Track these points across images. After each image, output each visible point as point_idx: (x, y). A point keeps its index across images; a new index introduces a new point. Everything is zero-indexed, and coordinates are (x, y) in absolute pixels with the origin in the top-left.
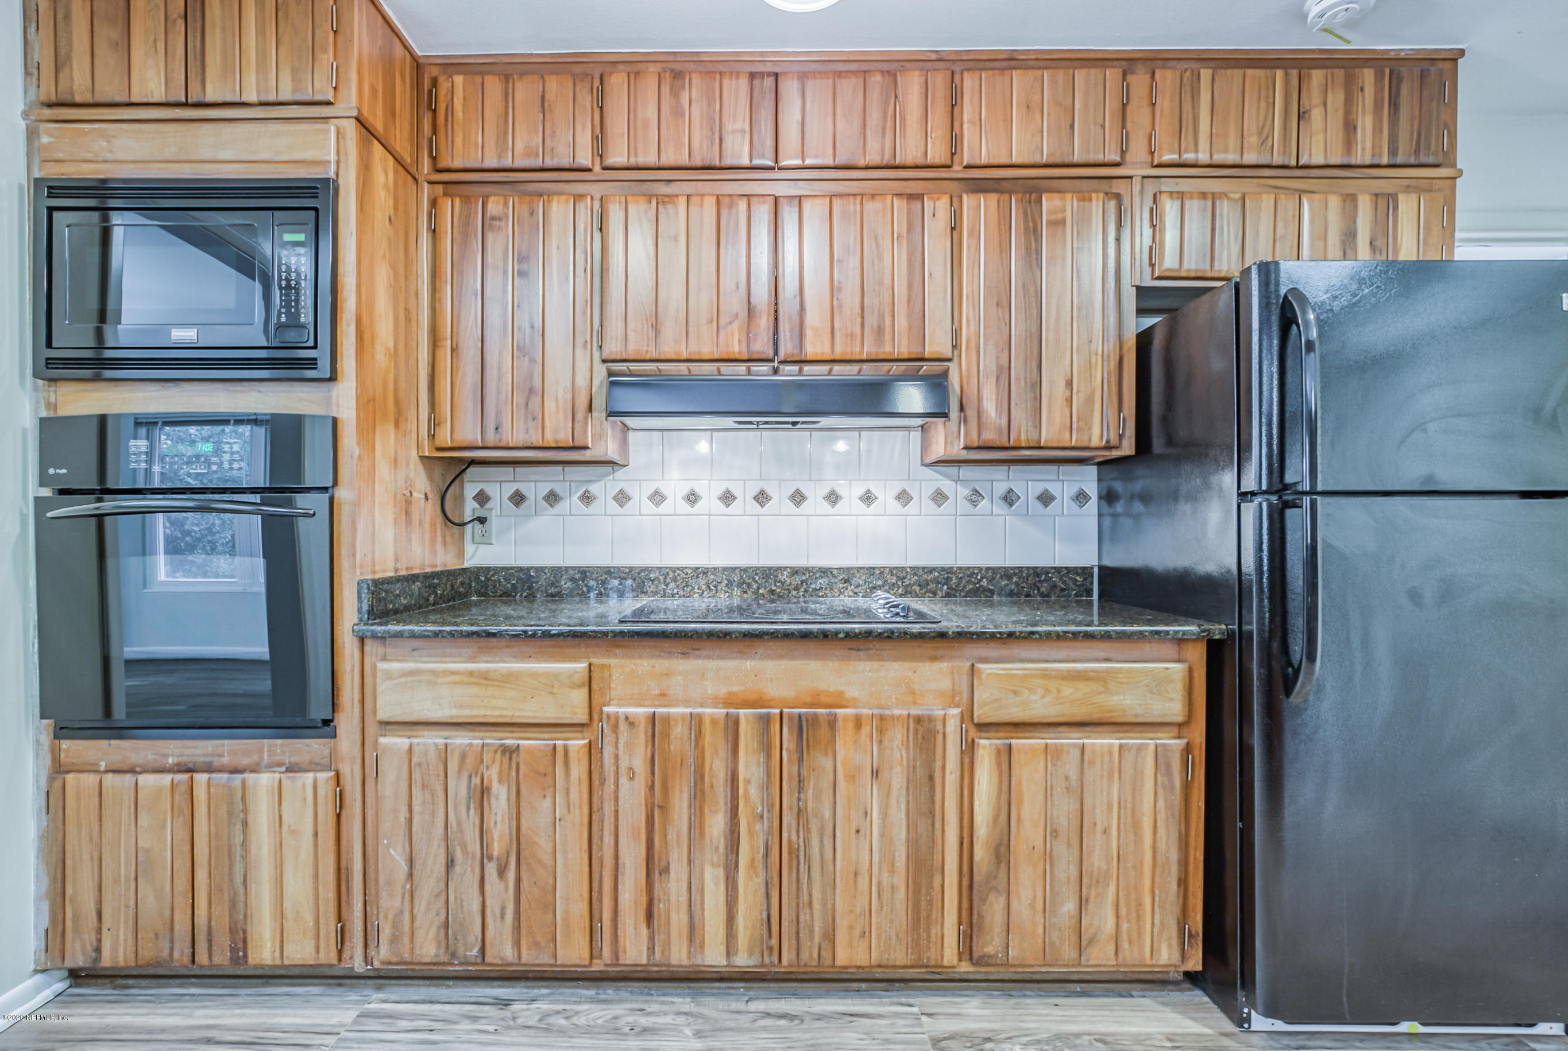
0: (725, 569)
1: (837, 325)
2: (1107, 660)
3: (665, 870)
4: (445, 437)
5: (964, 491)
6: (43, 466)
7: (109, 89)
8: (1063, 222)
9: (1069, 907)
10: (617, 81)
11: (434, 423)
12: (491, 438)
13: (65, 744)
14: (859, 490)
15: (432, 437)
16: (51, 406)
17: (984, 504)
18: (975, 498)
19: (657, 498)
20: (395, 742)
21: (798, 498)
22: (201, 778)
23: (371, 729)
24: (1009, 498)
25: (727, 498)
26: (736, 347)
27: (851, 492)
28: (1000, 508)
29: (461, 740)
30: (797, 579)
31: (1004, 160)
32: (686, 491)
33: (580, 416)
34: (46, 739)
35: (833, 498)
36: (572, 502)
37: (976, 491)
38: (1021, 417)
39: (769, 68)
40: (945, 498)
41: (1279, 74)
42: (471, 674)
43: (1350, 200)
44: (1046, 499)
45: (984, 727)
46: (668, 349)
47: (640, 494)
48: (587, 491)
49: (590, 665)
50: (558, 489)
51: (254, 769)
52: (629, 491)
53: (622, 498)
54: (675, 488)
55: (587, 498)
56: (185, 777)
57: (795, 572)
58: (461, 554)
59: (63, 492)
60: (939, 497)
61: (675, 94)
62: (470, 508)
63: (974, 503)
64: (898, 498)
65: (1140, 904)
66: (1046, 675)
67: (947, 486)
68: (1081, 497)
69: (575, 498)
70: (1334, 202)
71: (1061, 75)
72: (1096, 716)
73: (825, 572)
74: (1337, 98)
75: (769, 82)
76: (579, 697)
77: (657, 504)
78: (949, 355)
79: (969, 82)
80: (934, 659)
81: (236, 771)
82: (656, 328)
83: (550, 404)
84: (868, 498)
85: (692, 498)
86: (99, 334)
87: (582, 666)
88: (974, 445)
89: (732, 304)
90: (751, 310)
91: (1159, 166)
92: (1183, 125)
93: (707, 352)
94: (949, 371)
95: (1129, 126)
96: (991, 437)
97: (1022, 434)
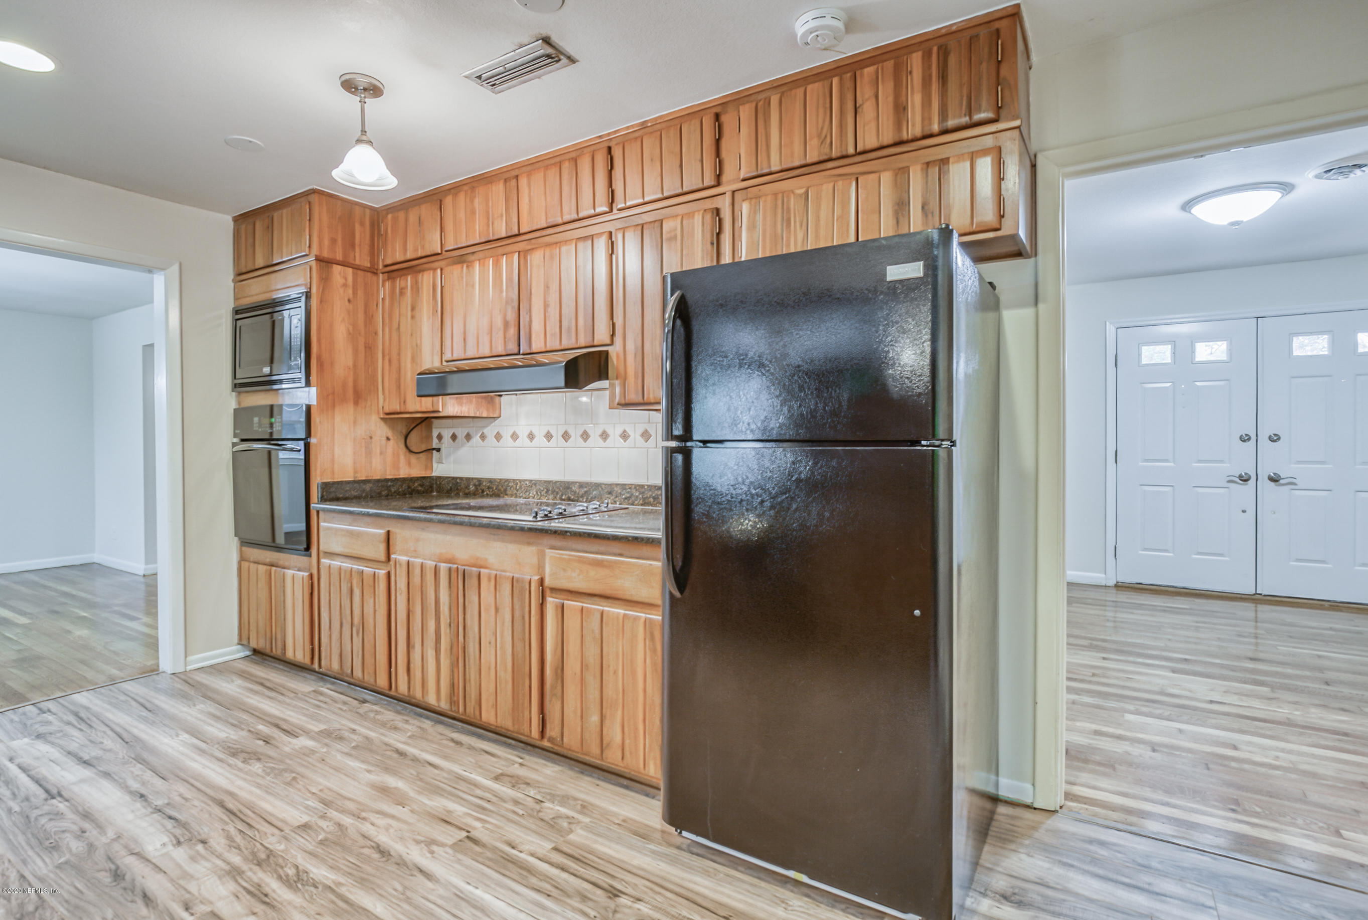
0: (545, 482)
1: (549, 330)
2: (621, 555)
3: (414, 647)
4: (386, 408)
6: (235, 428)
7: (250, 264)
8: (675, 238)
9: (595, 718)
10: (448, 201)
11: (384, 400)
12: (402, 407)
13: (244, 548)
14: (619, 431)
15: (383, 407)
16: (239, 403)
19: (515, 436)
20: (325, 561)
22: (274, 569)
23: (321, 554)
27: (615, 432)
29: (347, 565)
30: (583, 491)
31: (640, 200)
32: (529, 430)
34: (239, 545)
36: (476, 439)
38: (649, 380)
39: (514, 173)
41: (835, 81)
42: (348, 531)
43: (903, 172)
45: (555, 590)
47: (507, 434)
48: (483, 433)
49: (388, 532)
50: (470, 432)
51: (289, 569)
52: (502, 433)
53: (498, 437)
54: (523, 433)
55: (483, 436)
56: (269, 567)
57: (582, 485)
58: (430, 468)
59: (243, 440)
61: (472, 201)
62: (435, 443)
65: (636, 729)
66: (581, 560)
69: (478, 437)
70: (886, 178)
72: (608, 592)
73: (598, 485)
74: (885, 88)
75: (514, 181)
76: (382, 547)
77: (515, 439)
79: (617, 153)
80: (529, 544)
81: (284, 568)
85: (531, 436)
86: (246, 371)
87: (382, 532)
88: (623, 402)
89: (499, 322)
90: (506, 324)
91: (744, 180)
92: (758, 144)
93: (487, 352)
94: (607, 352)
95: (724, 154)
96: (633, 396)
97: (651, 393)
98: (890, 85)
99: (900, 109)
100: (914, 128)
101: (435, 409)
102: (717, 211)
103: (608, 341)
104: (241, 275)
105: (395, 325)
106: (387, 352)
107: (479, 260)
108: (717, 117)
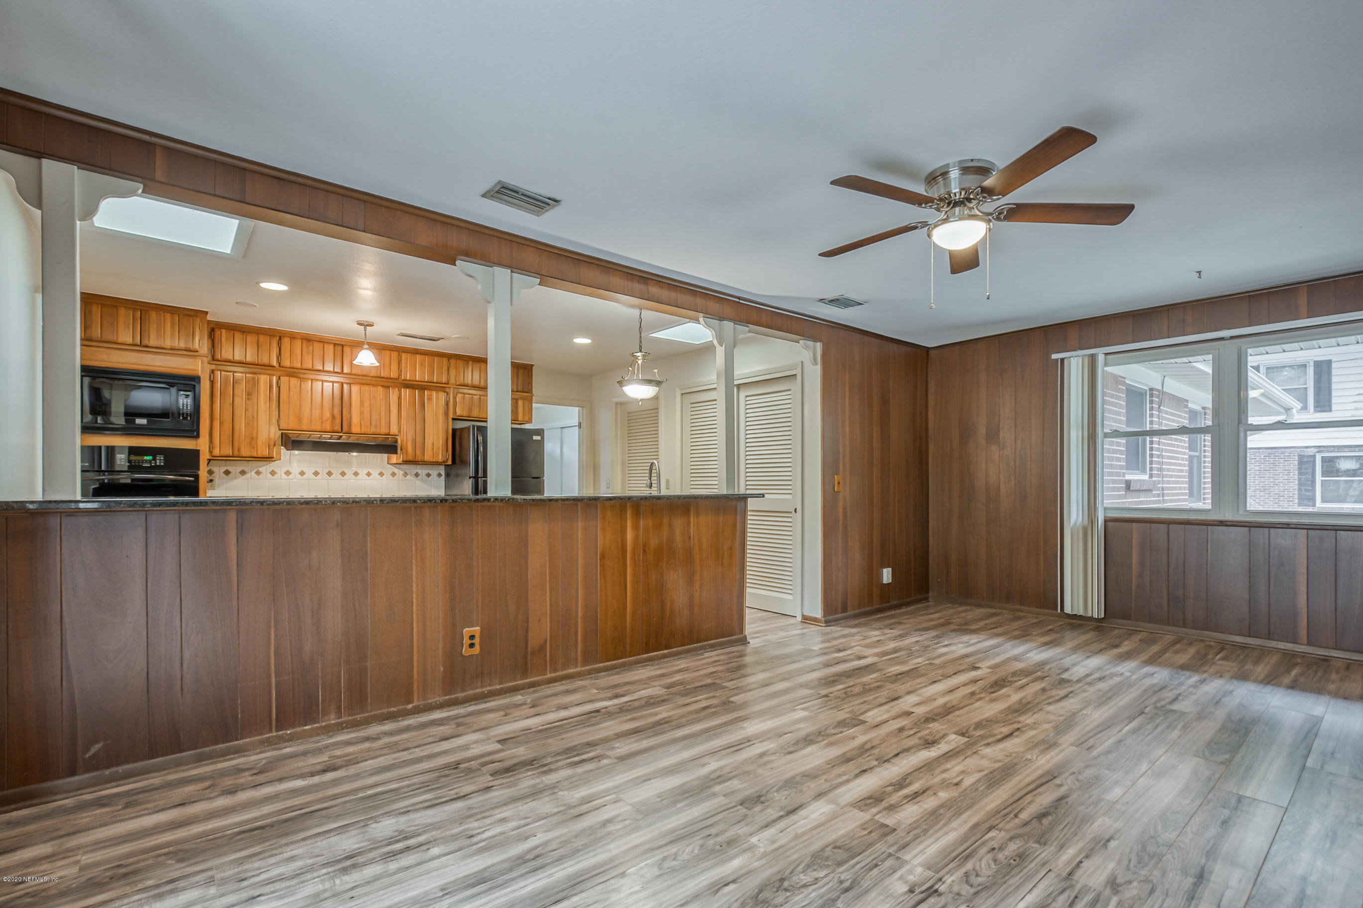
1: (362, 423)
4: (216, 453)
5: (402, 473)
6: (83, 462)
7: (109, 336)
8: (431, 398)
10: (286, 341)
11: (212, 448)
12: (236, 453)
14: (366, 472)
15: (211, 452)
16: (87, 442)
17: (408, 477)
18: (406, 474)
19: (288, 473)
21: (343, 474)
24: (417, 475)
25: (316, 473)
26: (328, 428)
27: (363, 472)
28: (413, 478)
31: (414, 379)
32: (300, 471)
33: (271, 447)
35: (356, 474)
36: (251, 474)
37: (406, 473)
38: (418, 452)
40: (396, 474)
44: (428, 475)
47: (281, 472)
50: (246, 469)
52: (276, 470)
53: (273, 473)
54: (295, 469)
55: (258, 473)
60: (394, 474)
61: (308, 347)
63: (405, 476)
64: (379, 474)
67: (396, 471)
68: (440, 475)
69: (253, 473)
71: (431, 358)
75: (340, 348)
77: (288, 475)
78: (397, 434)
79: (403, 356)
82: (300, 420)
83: (259, 442)
84: (369, 474)
85: (302, 473)
88: (405, 459)
89: (327, 414)
90: (333, 417)
91: (458, 385)
94: (396, 440)
95: (451, 372)
96: (410, 458)
97: (419, 458)
101: (271, 456)
102: (448, 394)
104: (92, 342)
107: (312, 380)
108: (449, 359)
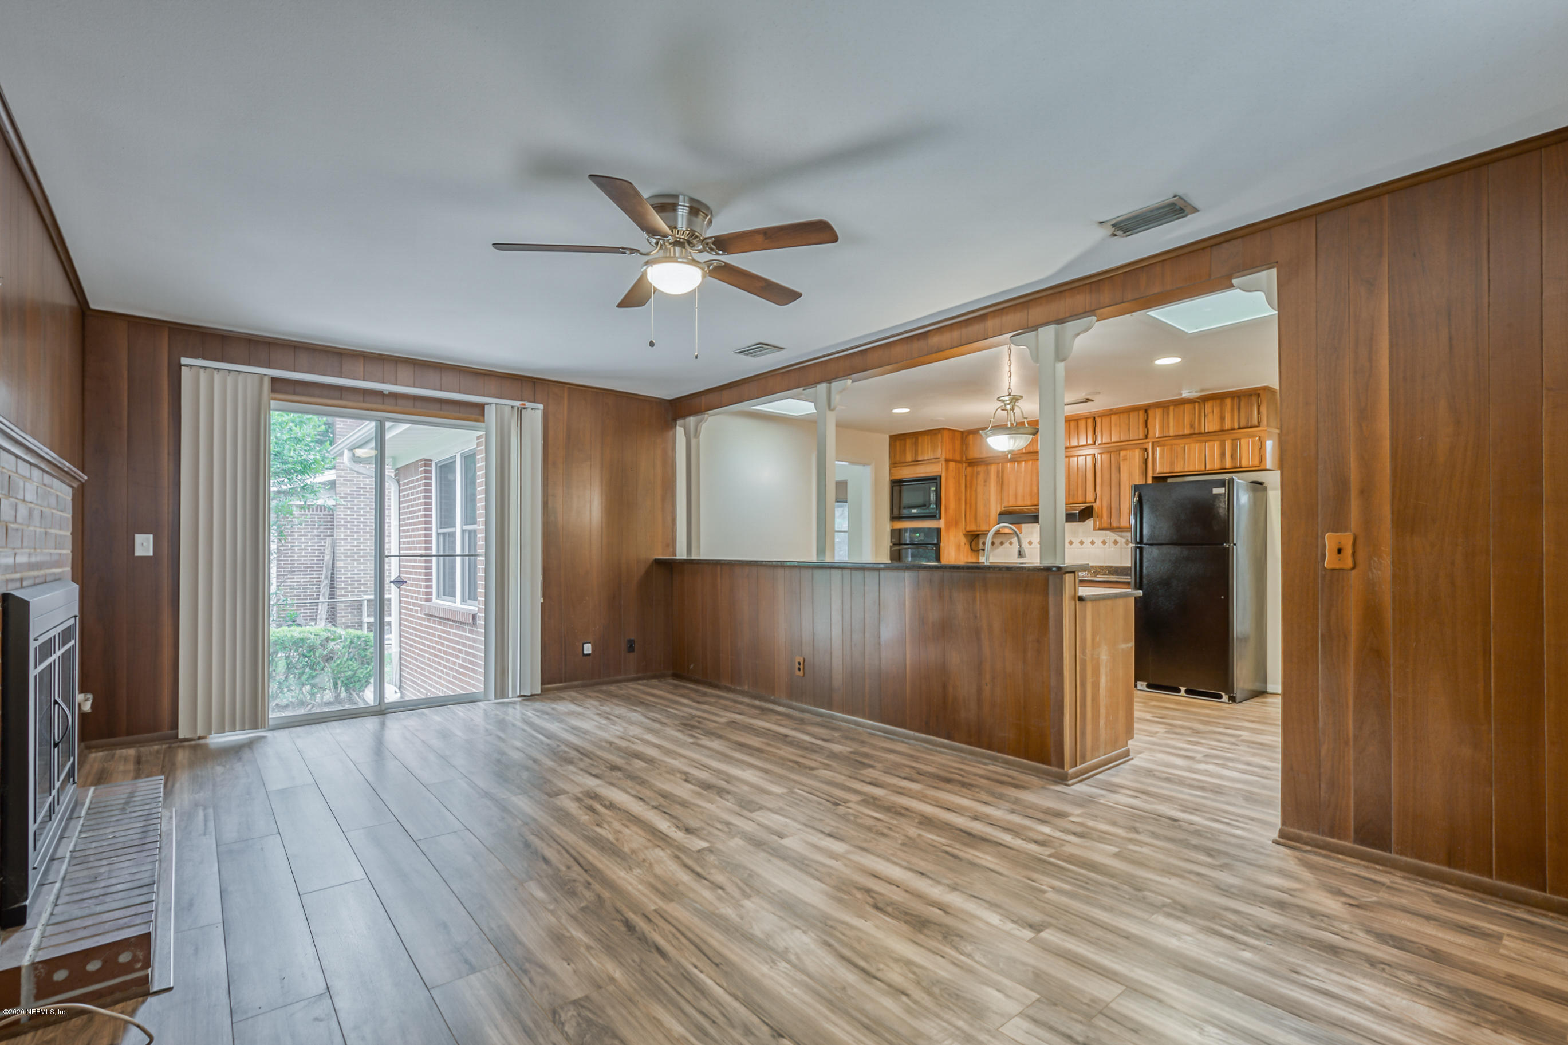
4: (968, 529)
5: (1123, 540)
7: (900, 459)
8: (1126, 459)
11: (966, 525)
14: (1079, 540)
16: (892, 527)
27: (1076, 541)
31: (1110, 441)
35: (1082, 543)
36: (1007, 544)
38: (1113, 518)
41: (1197, 405)
43: (1223, 442)
46: (1020, 503)
58: (978, 559)
59: (894, 544)
60: (1116, 542)
62: (981, 546)
64: (1091, 542)
67: (1118, 539)
70: (1216, 444)
74: (1216, 410)
79: (1098, 420)
82: (1016, 498)
84: (1093, 543)
86: (899, 512)
88: (1100, 528)
91: (1158, 438)
92: (1164, 425)
93: (1029, 503)
94: (1092, 506)
95: (1149, 425)
96: (1105, 525)
97: (1115, 524)
98: (1219, 409)
99: (1222, 418)
100: (1227, 425)
102: (1146, 450)
103: (1093, 501)
104: (894, 464)
105: (974, 489)
106: (968, 501)
108: (1146, 411)
